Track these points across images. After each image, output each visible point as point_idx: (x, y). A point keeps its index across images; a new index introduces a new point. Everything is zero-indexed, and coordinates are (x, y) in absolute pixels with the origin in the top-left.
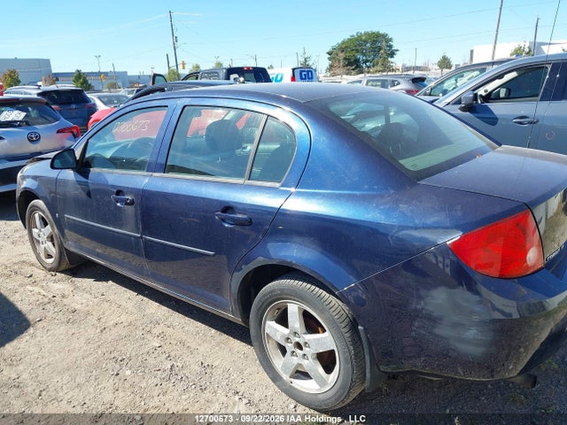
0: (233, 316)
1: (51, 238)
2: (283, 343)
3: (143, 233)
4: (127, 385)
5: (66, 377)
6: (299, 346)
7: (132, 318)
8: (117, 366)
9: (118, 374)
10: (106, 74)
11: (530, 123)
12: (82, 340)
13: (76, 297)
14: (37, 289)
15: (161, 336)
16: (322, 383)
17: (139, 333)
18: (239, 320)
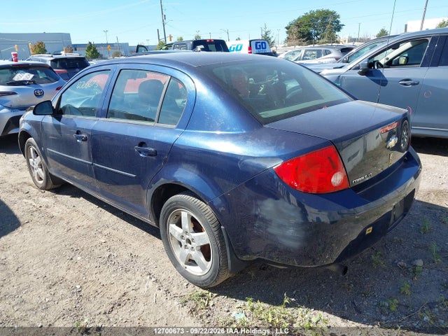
0: (150, 220)
1: (41, 166)
2: (180, 240)
3: (94, 162)
4: (77, 266)
5: (37, 260)
6: (189, 241)
7: (91, 223)
8: (73, 254)
9: (72, 259)
10: (112, 45)
11: (412, 84)
12: (53, 236)
13: (56, 208)
14: (30, 201)
15: (109, 235)
16: (203, 268)
17: (93, 233)
18: (154, 224)
